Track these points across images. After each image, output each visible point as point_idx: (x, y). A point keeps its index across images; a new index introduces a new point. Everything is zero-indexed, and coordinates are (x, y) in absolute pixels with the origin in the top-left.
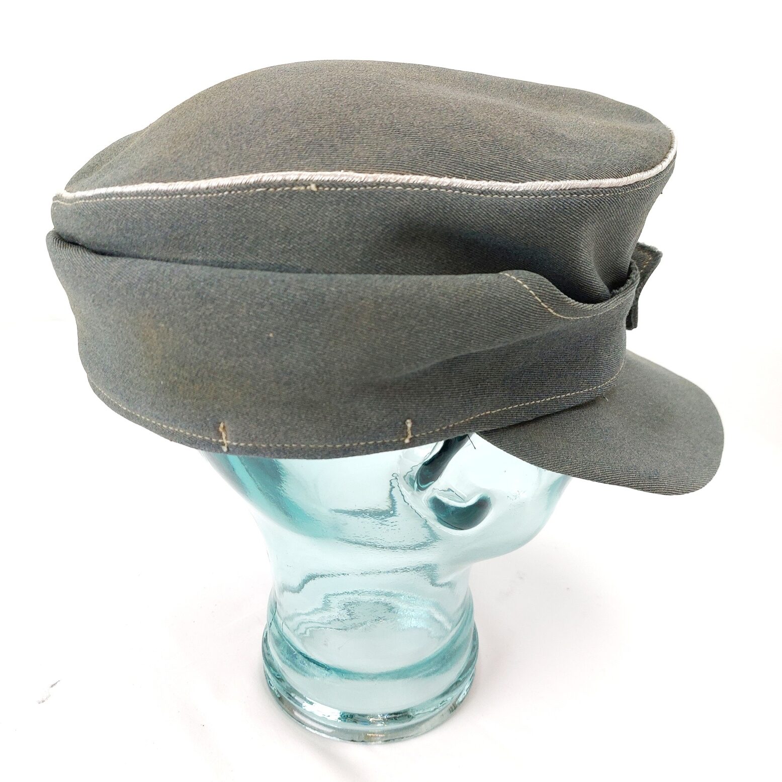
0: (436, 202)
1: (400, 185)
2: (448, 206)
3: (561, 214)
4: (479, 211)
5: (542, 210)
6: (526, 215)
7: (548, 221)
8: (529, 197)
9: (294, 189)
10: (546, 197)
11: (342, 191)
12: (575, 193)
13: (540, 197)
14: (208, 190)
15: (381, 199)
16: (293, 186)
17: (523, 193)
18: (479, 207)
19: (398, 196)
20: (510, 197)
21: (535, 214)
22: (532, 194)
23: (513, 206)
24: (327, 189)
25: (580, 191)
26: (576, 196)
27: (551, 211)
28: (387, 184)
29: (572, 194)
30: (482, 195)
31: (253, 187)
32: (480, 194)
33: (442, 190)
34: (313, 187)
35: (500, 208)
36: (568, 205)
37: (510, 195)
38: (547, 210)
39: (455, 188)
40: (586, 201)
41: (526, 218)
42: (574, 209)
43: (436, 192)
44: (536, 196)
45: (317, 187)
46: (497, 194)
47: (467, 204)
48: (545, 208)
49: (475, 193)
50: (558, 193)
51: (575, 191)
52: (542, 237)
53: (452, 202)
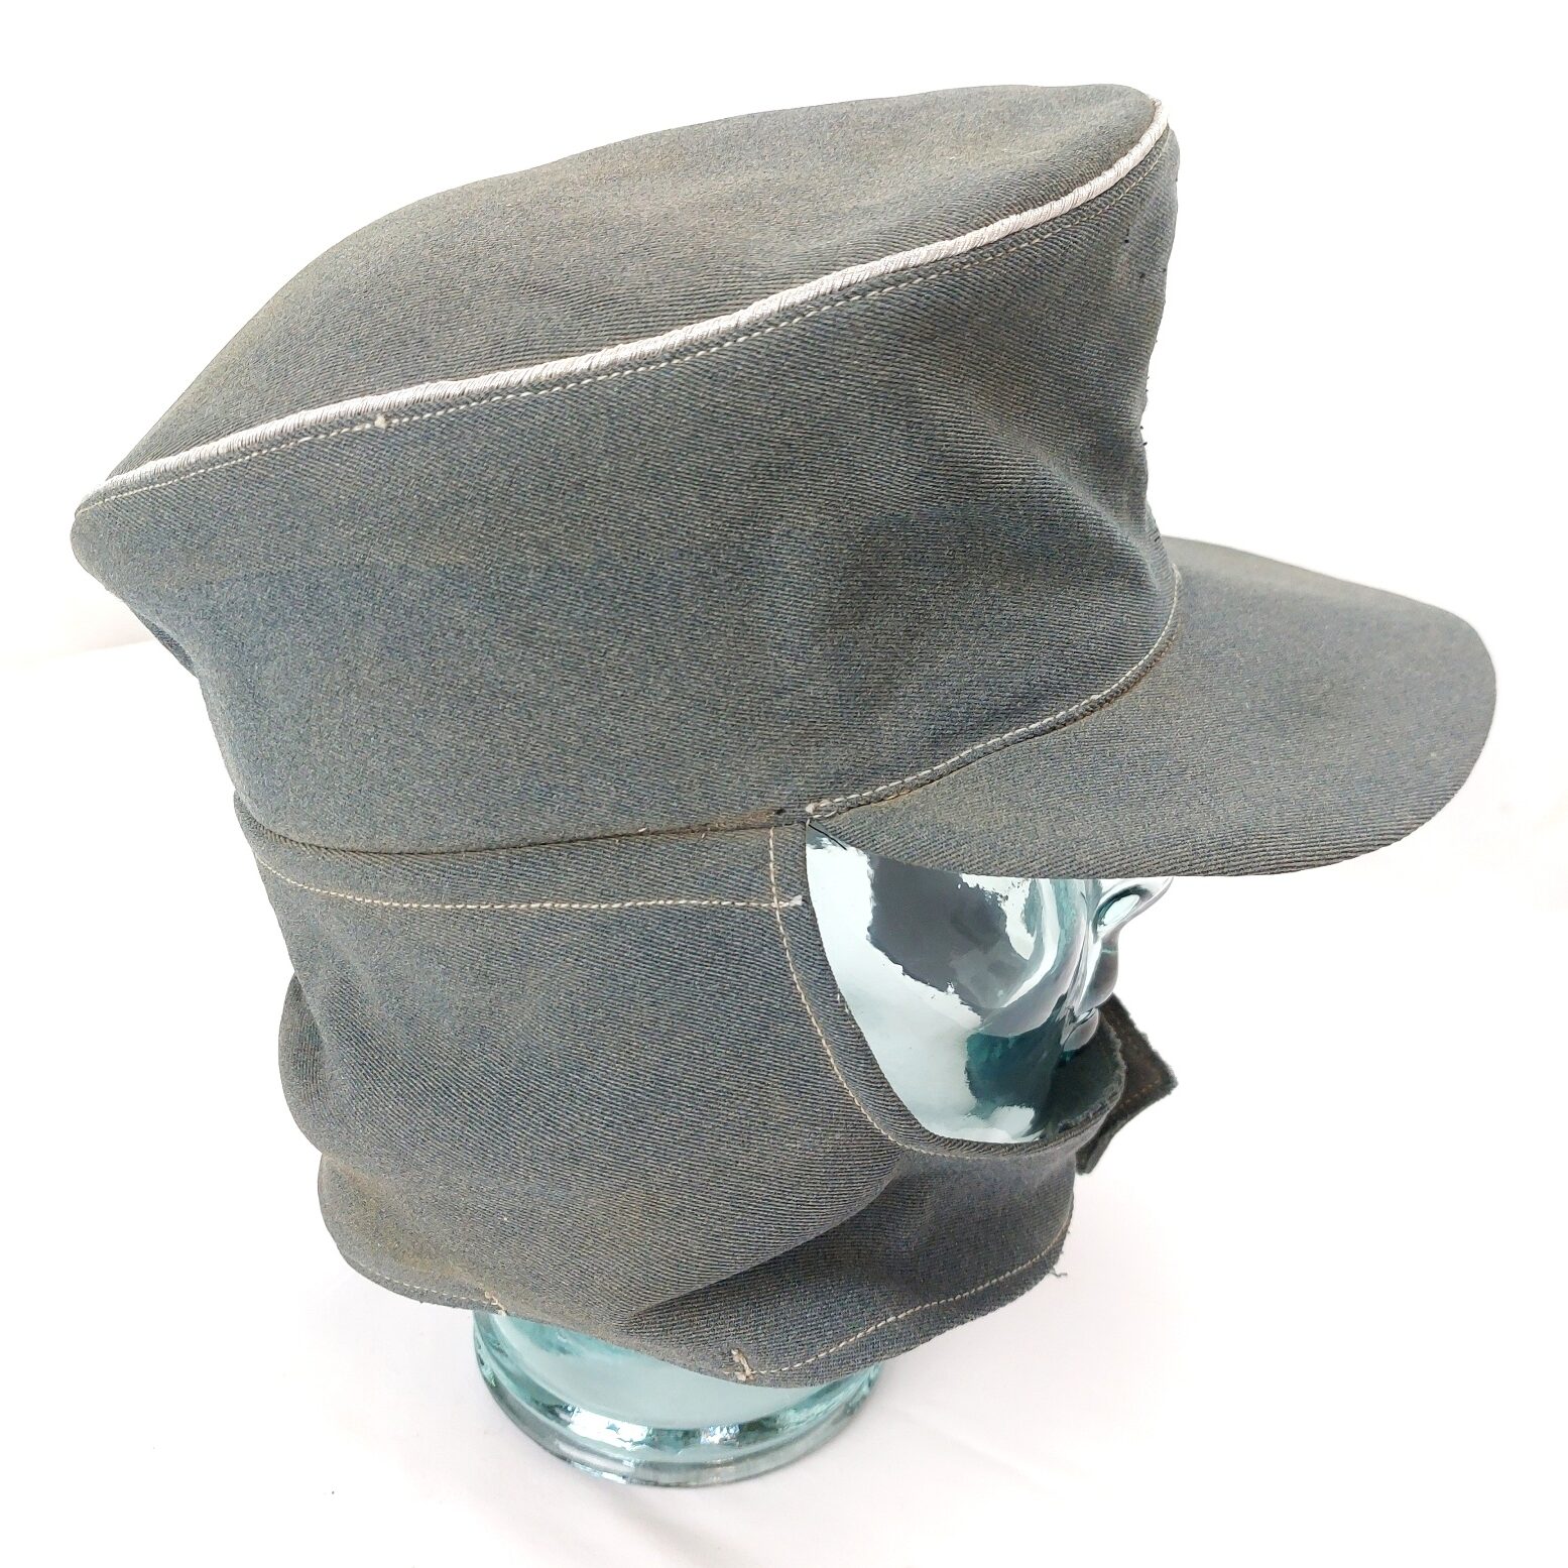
0: (591, 403)
1: (526, 389)
2: (615, 404)
3: (837, 342)
4: (672, 395)
5: (793, 347)
6: (765, 369)
7: (814, 364)
8: (763, 332)
9: (356, 429)
10: (796, 320)
11: (430, 418)
12: (855, 293)
13: (783, 324)
14: (231, 454)
15: (496, 422)
16: (353, 424)
17: (750, 329)
18: (670, 388)
19: (523, 410)
20: (727, 344)
21: (783, 361)
22: (766, 325)
23: (735, 361)
24: (406, 420)
25: (864, 286)
26: (857, 297)
27: (813, 345)
28: (504, 391)
29: (847, 298)
30: (675, 361)
31: (293, 437)
32: (669, 361)
33: (600, 378)
34: (380, 422)
35: (710, 375)
36: (845, 320)
37: (727, 341)
38: (804, 345)
39: (623, 367)
40: (882, 301)
41: (766, 374)
42: (861, 324)
43: (590, 385)
44: (777, 325)
45: (388, 418)
46: (702, 350)
47: (649, 391)
48: (798, 343)
49: (661, 362)
50: (818, 303)
51: (853, 289)
52: (818, 399)
53: (621, 396)
